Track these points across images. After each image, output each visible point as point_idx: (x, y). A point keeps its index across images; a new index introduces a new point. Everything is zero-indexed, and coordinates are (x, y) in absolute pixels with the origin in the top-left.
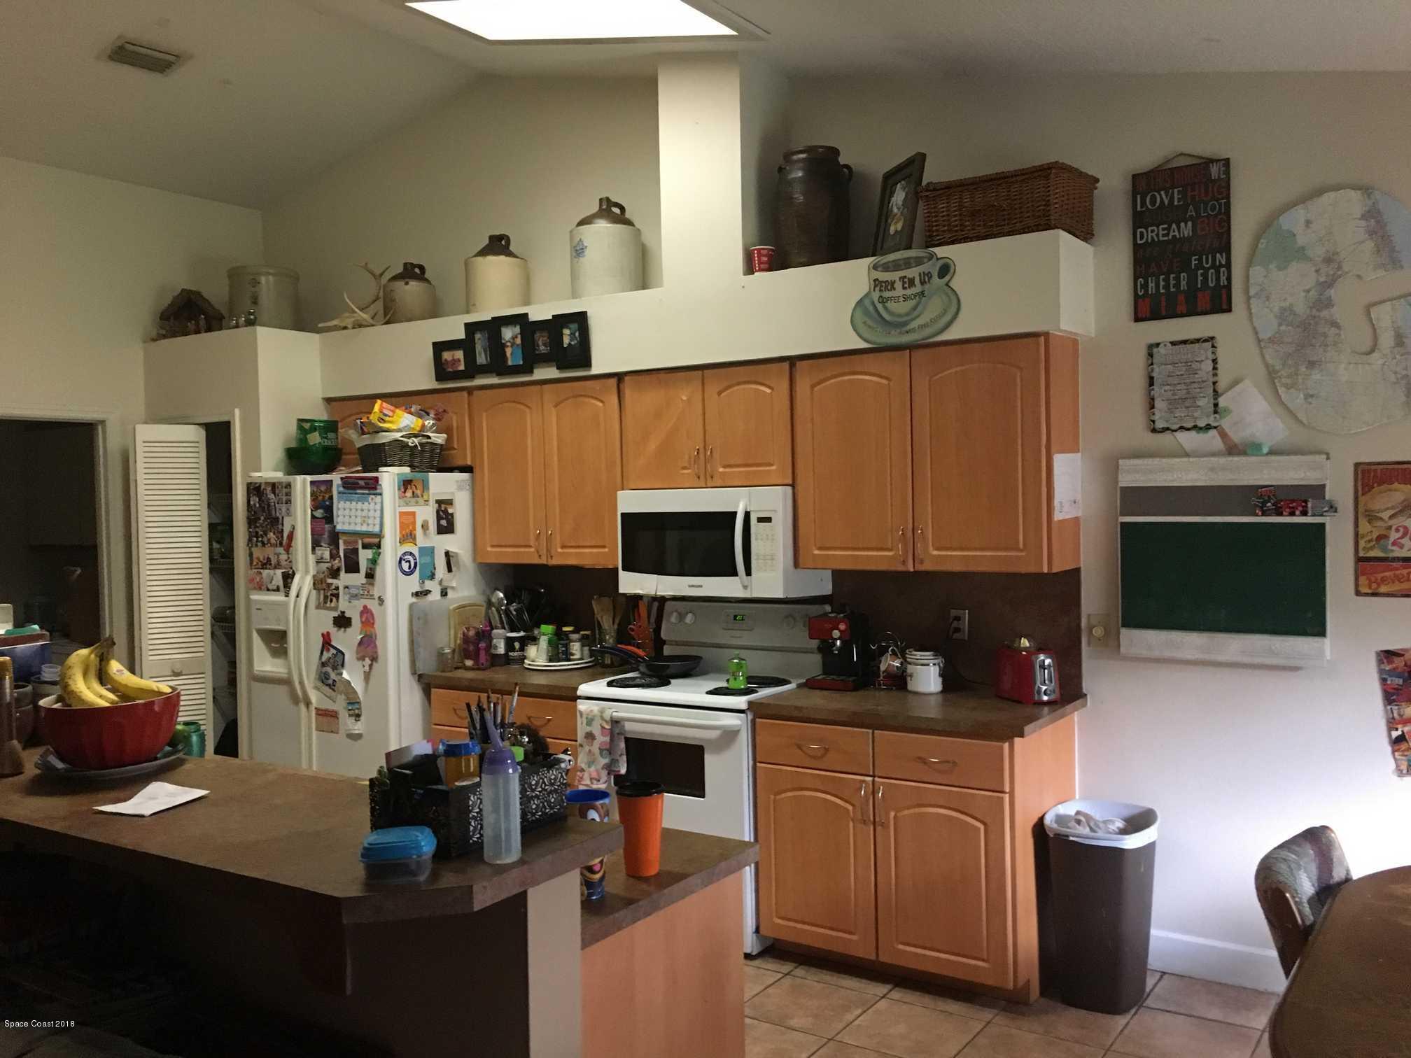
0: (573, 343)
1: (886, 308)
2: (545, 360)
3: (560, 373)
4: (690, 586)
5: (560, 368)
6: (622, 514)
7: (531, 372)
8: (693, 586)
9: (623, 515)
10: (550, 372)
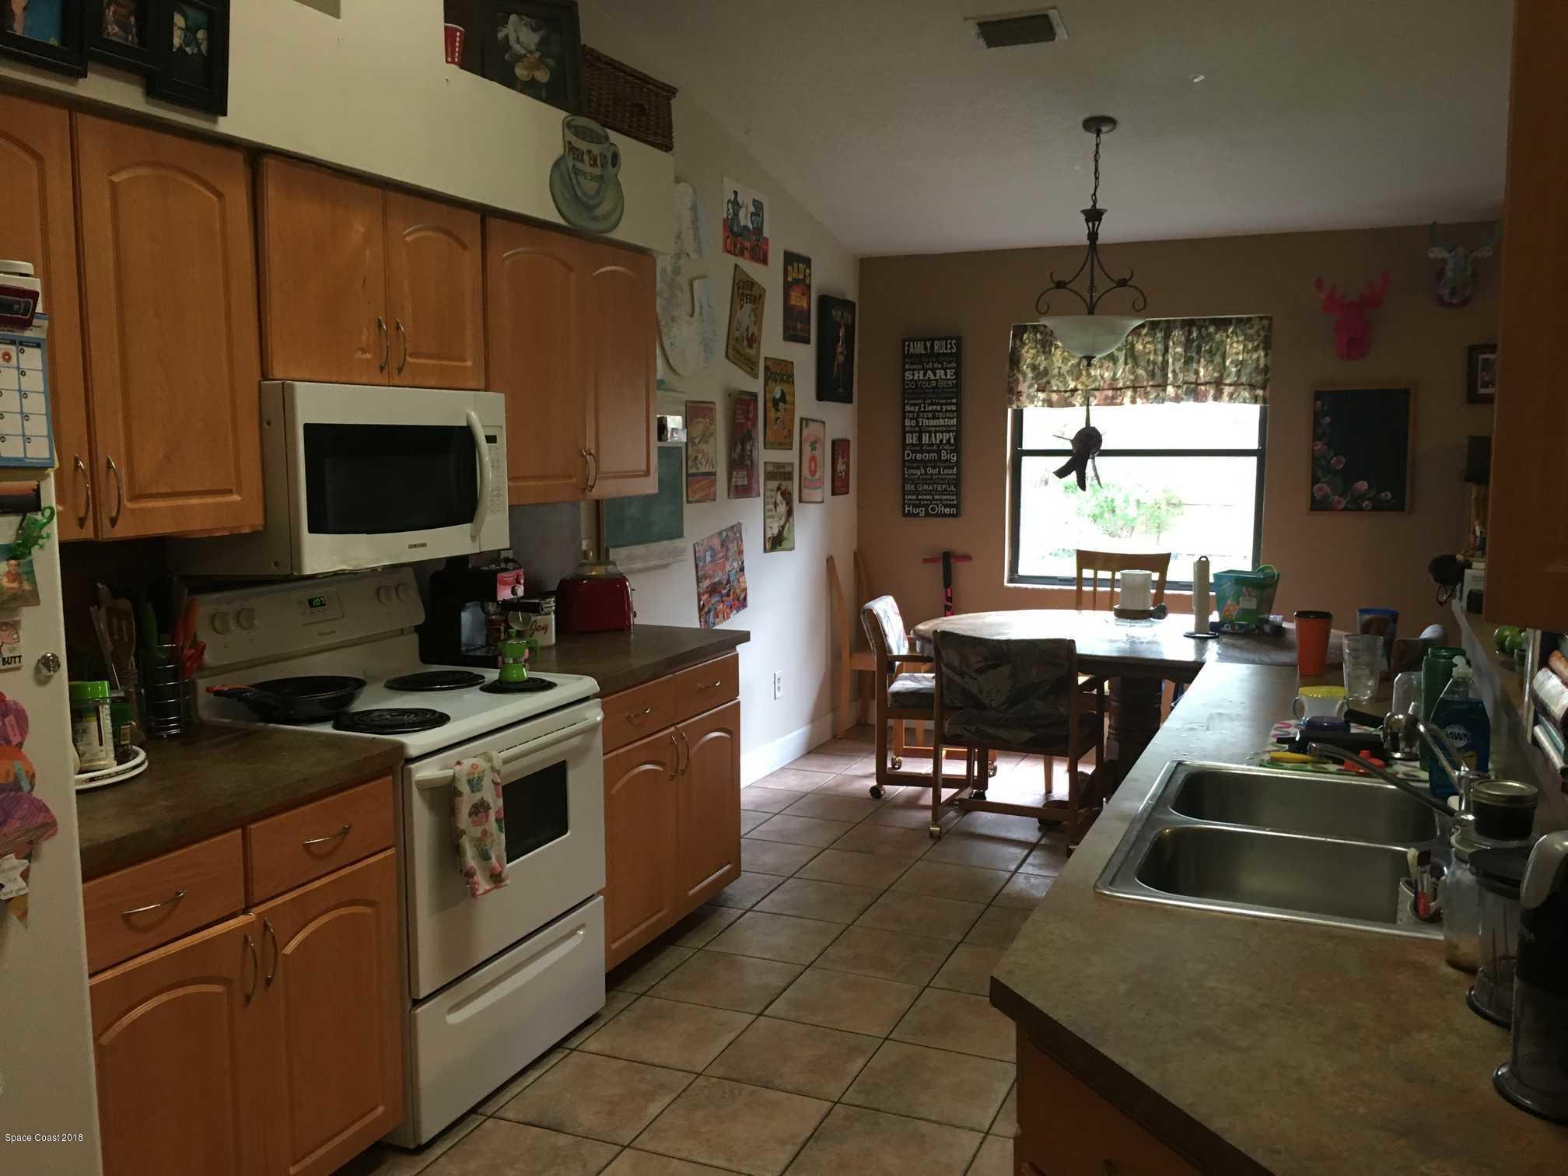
0: (188, 49)
1: (577, 181)
2: (117, 61)
3: (147, 103)
4: (411, 547)
5: (152, 92)
6: (306, 426)
7: (77, 73)
8: (415, 546)
9: (309, 428)
10: (125, 95)
